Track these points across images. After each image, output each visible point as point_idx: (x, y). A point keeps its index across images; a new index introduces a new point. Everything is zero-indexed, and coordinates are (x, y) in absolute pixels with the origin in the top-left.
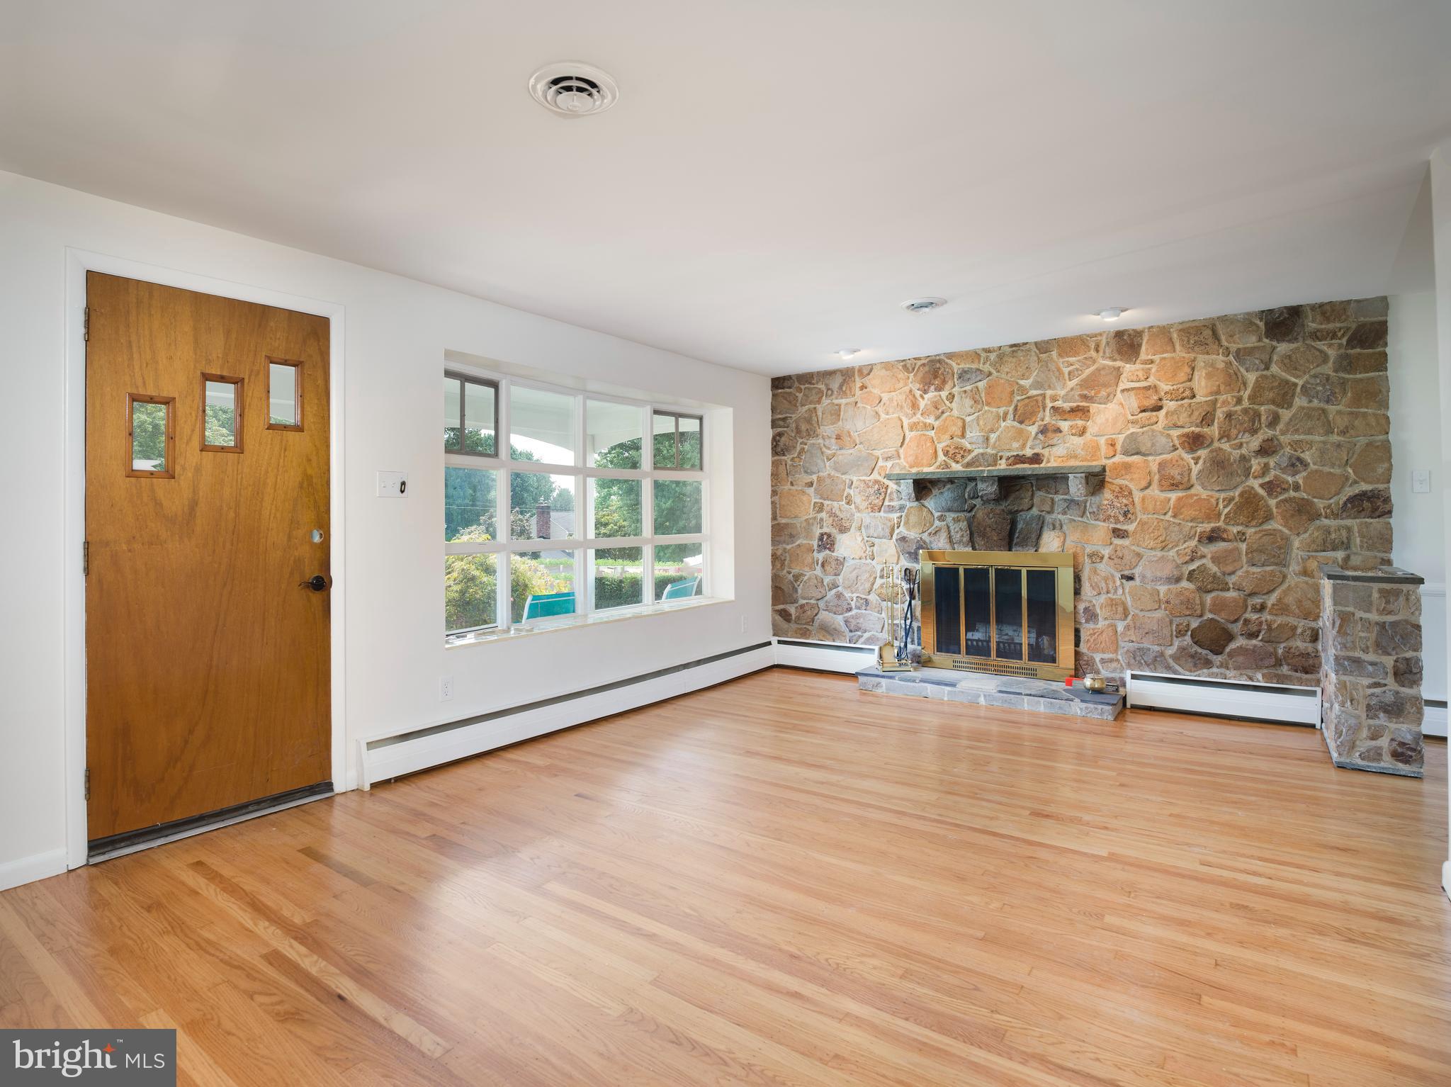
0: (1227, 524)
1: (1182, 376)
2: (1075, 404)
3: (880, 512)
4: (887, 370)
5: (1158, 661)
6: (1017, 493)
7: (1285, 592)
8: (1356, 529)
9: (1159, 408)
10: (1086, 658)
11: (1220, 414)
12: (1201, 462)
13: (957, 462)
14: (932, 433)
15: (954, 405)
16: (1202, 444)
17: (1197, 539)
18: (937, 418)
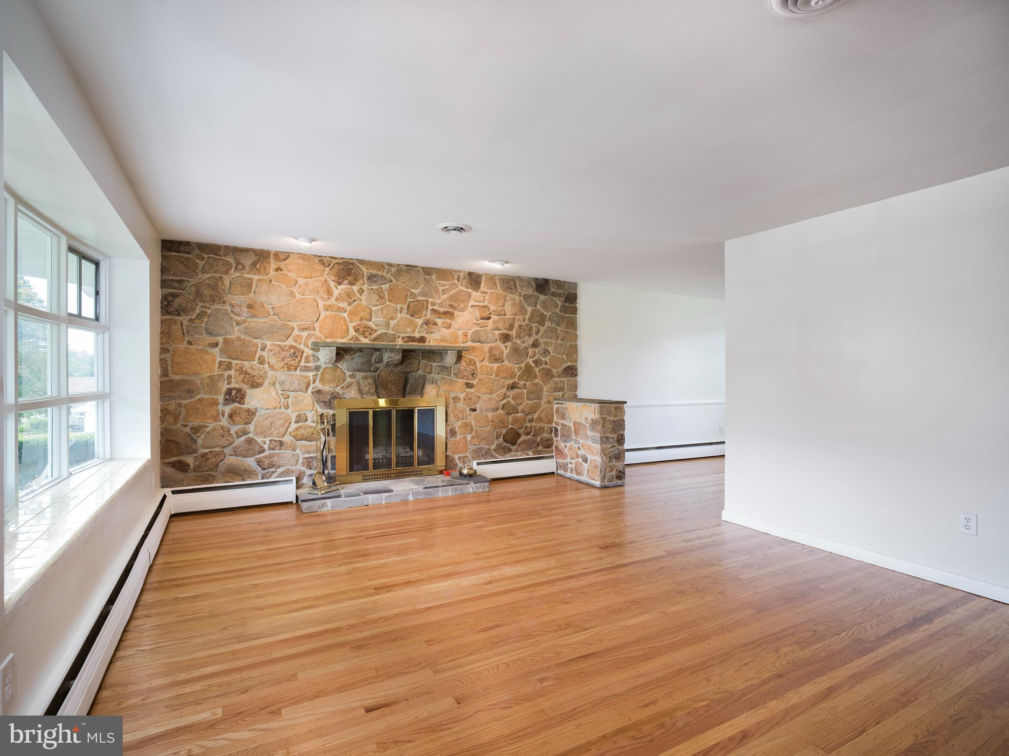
0: (519, 380)
1: (501, 303)
2: (446, 310)
3: (296, 371)
4: (304, 260)
5: (487, 453)
6: (410, 360)
7: (541, 412)
8: (566, 382)
9: (489, 318)
10: (450, 458)
11: (516, 325)
12: (508, 348)
13: (366, 337)
14: (345, 315)
15: (362, 296)
16: (509, 339)
17: (506, 388)
18: (350, 304)
